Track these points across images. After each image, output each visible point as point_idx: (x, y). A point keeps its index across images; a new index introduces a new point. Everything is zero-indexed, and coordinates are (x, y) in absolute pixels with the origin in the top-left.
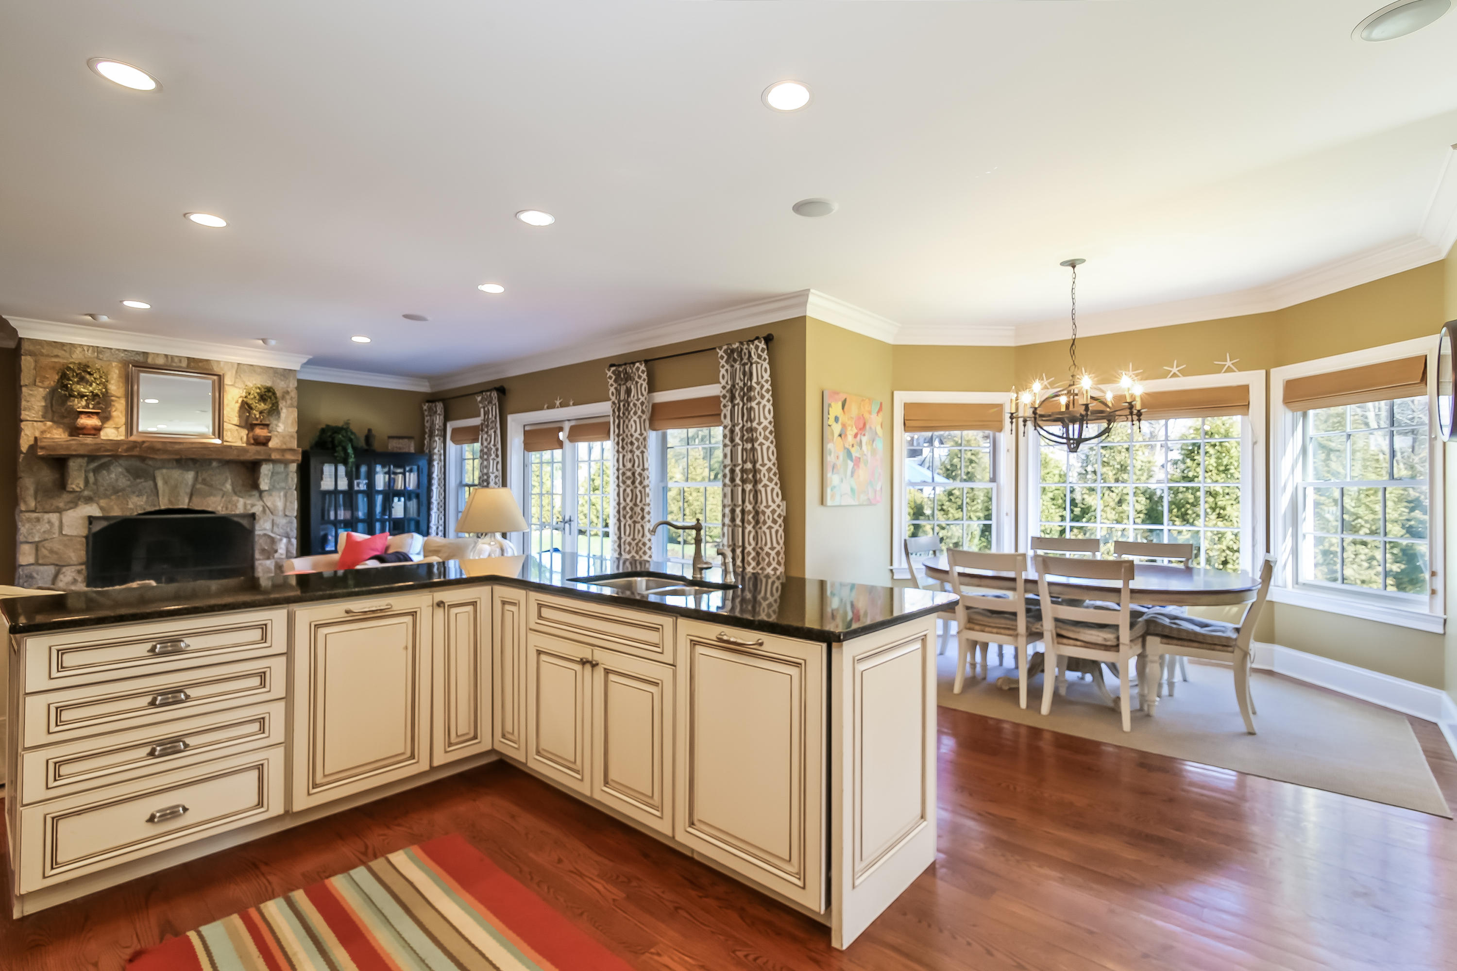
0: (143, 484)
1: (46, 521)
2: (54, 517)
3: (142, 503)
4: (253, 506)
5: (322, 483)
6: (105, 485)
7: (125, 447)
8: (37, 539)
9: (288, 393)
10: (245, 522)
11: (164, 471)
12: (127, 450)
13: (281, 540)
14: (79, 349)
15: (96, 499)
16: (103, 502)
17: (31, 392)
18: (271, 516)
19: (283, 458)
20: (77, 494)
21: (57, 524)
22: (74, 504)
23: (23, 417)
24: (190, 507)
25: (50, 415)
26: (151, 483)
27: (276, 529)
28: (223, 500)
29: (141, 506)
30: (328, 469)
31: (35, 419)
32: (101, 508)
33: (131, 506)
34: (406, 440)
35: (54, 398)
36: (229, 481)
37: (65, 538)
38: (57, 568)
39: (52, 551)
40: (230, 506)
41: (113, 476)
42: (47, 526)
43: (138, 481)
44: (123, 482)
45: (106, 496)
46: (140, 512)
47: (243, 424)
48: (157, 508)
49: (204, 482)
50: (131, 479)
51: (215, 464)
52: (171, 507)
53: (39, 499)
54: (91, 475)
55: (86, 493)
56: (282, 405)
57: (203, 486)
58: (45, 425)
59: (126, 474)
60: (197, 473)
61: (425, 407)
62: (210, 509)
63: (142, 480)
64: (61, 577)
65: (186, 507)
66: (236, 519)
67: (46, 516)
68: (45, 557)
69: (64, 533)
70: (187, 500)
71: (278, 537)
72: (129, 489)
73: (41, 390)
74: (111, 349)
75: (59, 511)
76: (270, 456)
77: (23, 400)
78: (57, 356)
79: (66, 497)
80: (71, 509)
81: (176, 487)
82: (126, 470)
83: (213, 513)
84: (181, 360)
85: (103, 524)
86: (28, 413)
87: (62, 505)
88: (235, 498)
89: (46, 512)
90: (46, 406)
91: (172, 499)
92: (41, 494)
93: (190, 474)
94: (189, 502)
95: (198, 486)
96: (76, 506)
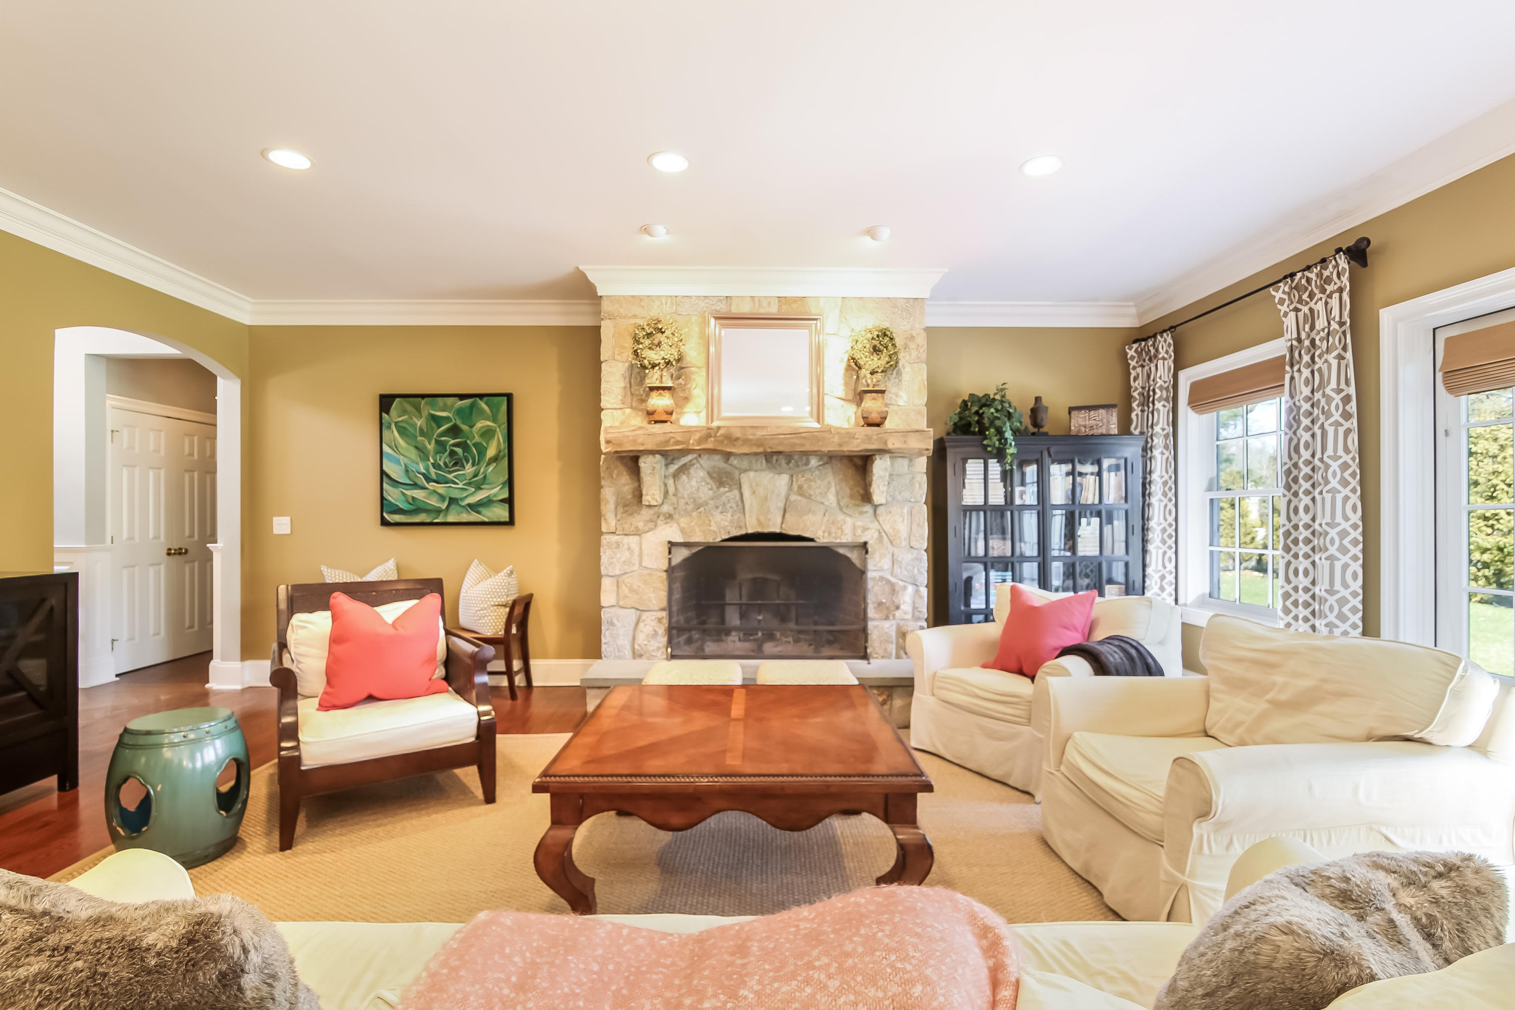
0: (728, 494)
1: (626, 547)
2: (633, 541)
3: (727, 524)
4: (865, 529)
5: (965, 492)
6: (686, 496)
7: (697, 436)
8: (617, 572)
9: (912, 338)
10: (854, 556)
11: (752, 474)
12: (700, 442)
13: (905, 588)
14: (657, 303)
15: (676, 516)
16: (684, 521)
17: (610, 370)
18: (891, 548)
19: (904, 446)
20: (657, 509)
21: (637, 550)
22: (653, 523)
23: (603, 404)
24: (784, 532)
25: (629, 399)
26: (736, 492)
27: (897, 570)
28: (825, 519)
29: (725, 528)
30: (974, 467)
31: (615, 406)
32: (682, 530)
33: (714, 527)
34: (1102, 412)
35: (633, 376)
36: (833, 490)
37: (645, 572)
38: (638, 612)
39: (632, 590)
40: (833, 530)
41: (694, 483)
42: (627, 553)
43: (722, 490)
44: (705, 492)
45: (688, 514)
46: (724, 537)
47: (851, 397)
48: (743, 532)
49: (801, 492)
50: (714, 487)
51: (814, 462)
52: (760, 530)
53: (619, 517)
54: (670, 482)
55: (666, 508)
56: (903, 358)
57: (799, 498)
58: (624, 413)
59: (708, 480)
60: (791, 476)
61: (1131, 353)
62: (807, 535)
63: (726, 489)
64: (641, 625)
65: (778, 531)
66: (841, 551)
67: (626, 540)
68: (626, 597)
69: (644, 564)
70: (779, 520)
71: (901, 583)
72: (712, 502)
73: (620, 364)
74: (690, 297)
75: (638, 533)
76: (886, 443)
77: (603, 381)
78: (631, 315)
79: (646, 514)
80: (650, 530)
81: (766, 499)
82: (708, 473)
83: (812, 540)
84: (769, 303)
85: (684, 553)
86: (607, 398)
87: (641, 525)
88: (841, 517)
89: (626, 535)
90: (625, 387)
91: (762, 518)
92: (620, 509)
93: (784, 479)
94: (782, 523)
95: (793, 497)
96: (656, 526)
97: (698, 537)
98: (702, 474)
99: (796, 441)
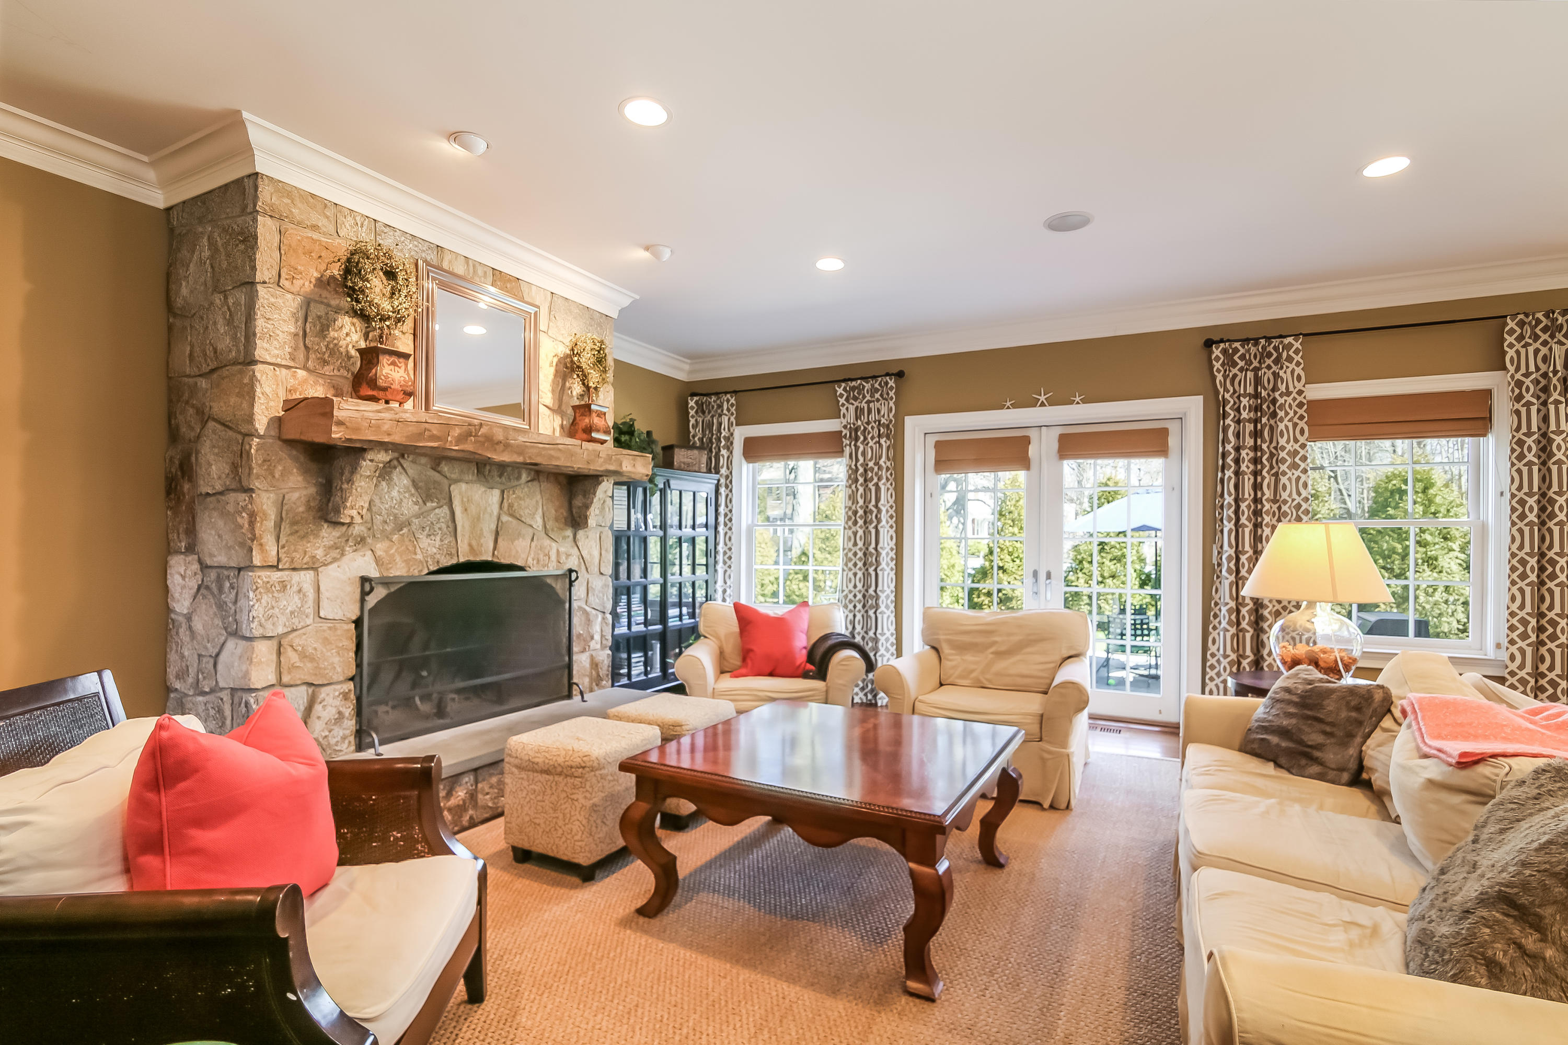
0: (437, 511)
1: (295, 588)
2: (305, 579)
3: (435, 550)
4: (568, 556)
6: (384, 512)
8: (281, 630)
10: (559, 587)
11: (463, 486)
13: (598, 616)
14: (350, 220)
15: (369, 540)
16: (381, 547)
17: (272, 300)
18: (586, 575)
19: (633, 470)
20: (344, 528)
21: (311, 595)
22: (338, 550)
23: (259, 353)
24: (496, 560)
25: (301, 355)
26: (445, 511)
27: (591, 598)
28: (533, 544)
29: (432, 557)
31: (279, 361)
32: (378, 561)
33: (419, 555)
35: (310, 320)
36: (540, 510)
37: (326, 625)
38: (310, 690)
39: (303, 655)
40: (541, 556)
41: (395, 493)
42: (296, 598)
43: (429, 504)
44: (409, 507)
45: (386, 536)
46: (433, 568)
47: (556, 408)
48: (454, 561)
49: (511, 511)
50: (420, 501)
51: (523, 474)
52: (472, 558)
53: (283, 541)
57: (510, 519)
58: (294, 376)
59: (413, 491)
60: (503, 492)
62: (519, 563)
63: (435, 504)
64: (318, 708)
65: (490, 559)
66: (549, 581)
67: (297, 577)
68: (293, 667)
69: (322, 615)
70: (491, 546)
71: (594, 612)
72: (416, 521)
73: (289, 296)
74: (395, 229)
75: (313, 567)
76: (621, 465)
77: (259, 316)
78: (315, 228)
79: (328, 534)
80: (335, 560)
81: (478, 519)
82: (413, 481)
83: (521, 569)
84: (485, 273)
85: (380, 593)
86: (266, 345)
87: (319, 553)
88: (547, 542)
89: (294, 569)
90: (296, 335)
91: (474, 543)
92: (286, 528)
93: (495, 494)
94: (495, 548)
95: (505, 518)
96: (343, 555)
97: (400, 570)
98: (405, 481)
99: (552, 452)
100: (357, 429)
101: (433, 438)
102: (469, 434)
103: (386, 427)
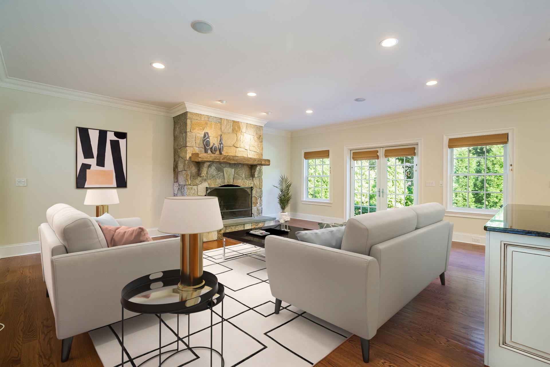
0: (220, 174)
1: (194, 189)
3: (220, 182)
4: (251, 184)
6: (210, 174)
9: (261, 136)
10: (249, 191)
11: (226, 168)
13: (259, 198)
15: (207, 180)
16: (209, 181)
17: (190, 135)
18: (256, 188)
19: (265, 163)
20: (202, 178)
21: (196, 190)
22: (201, 182)
23: (188, 145)
24: (233, 184)
25: (195, 144)
26: (222, 174)
27: (257, 194)
28: (242, 181)
31: (191, 146)
32: (209, 184)
33: (217, 183)
35: (196, 137)
36: (244, 173)
40: (244, 184)
41: (212, 170)
42: (194, 191)
43: (219, 172)
44: (215, 173)
45: (210, 179)
46: (219, 186)
48: (224, 184)
49: (237, 173)
50: (217, 172)
51: (240, 166)
52: (228, 184)
53: (192, 180)
55: (205, 177)
58: (193, 148)
59: (216, 170)
60: (235, 169)
66: (246, 189)
67: (194, 187)
69: (199, 194)
72: (216, 176)
73: (193, 133)
74: (212, 117)
75: (197, 185)
77: (187, 138)
78: (197, 119)
79: (199, 179)
80: (201, 184)
81: (229, 175)
82: (216, 168)
83: (239, 186)
84: (231, 122)
85: (209, 191)
86: (189, 143)
87: (198, 182)
88: (246, 180)
89: (193, 185)
90: (194, 140)
91: (228, 180)
92: (192, 177)
93: (233, 170)
94: (233, 182)
95: (236, 175)
96: (202, 183)
97: (213, 186)
98: (214, 168)
99: (244, 161)
100: (203, 159)
101: (218, 159)
102: (225, 158)
103: (208, 158)
